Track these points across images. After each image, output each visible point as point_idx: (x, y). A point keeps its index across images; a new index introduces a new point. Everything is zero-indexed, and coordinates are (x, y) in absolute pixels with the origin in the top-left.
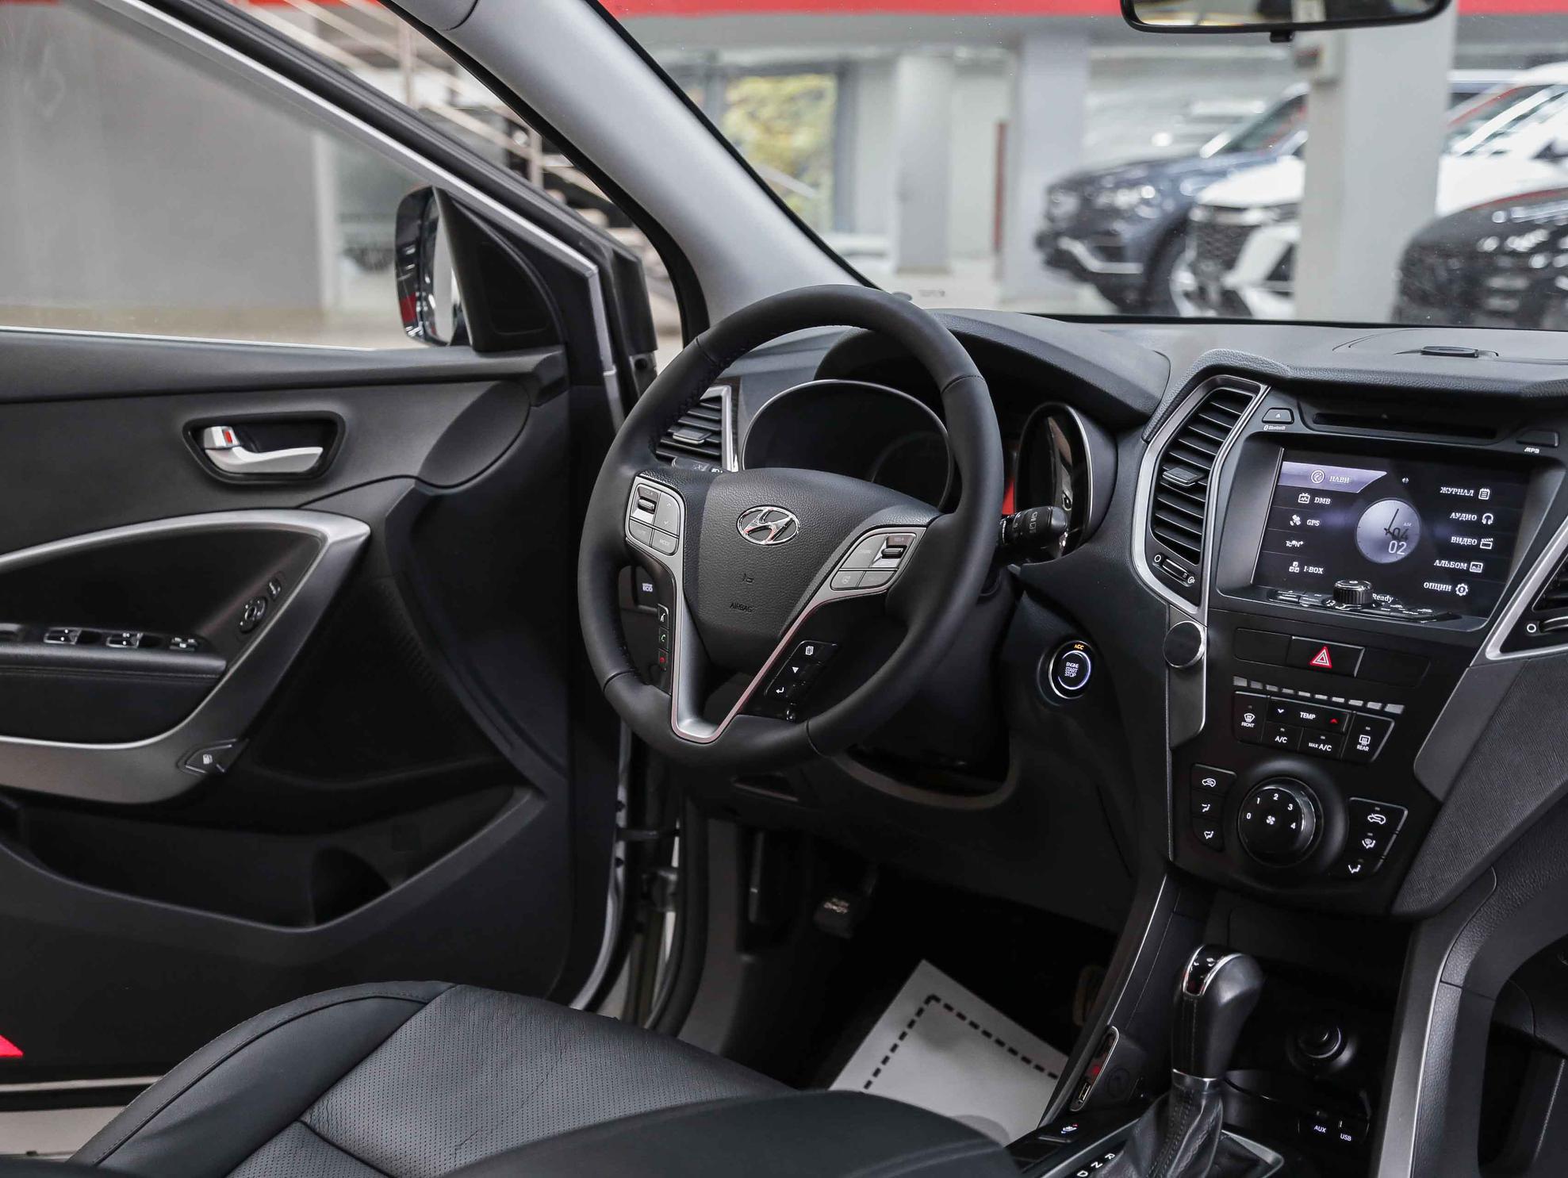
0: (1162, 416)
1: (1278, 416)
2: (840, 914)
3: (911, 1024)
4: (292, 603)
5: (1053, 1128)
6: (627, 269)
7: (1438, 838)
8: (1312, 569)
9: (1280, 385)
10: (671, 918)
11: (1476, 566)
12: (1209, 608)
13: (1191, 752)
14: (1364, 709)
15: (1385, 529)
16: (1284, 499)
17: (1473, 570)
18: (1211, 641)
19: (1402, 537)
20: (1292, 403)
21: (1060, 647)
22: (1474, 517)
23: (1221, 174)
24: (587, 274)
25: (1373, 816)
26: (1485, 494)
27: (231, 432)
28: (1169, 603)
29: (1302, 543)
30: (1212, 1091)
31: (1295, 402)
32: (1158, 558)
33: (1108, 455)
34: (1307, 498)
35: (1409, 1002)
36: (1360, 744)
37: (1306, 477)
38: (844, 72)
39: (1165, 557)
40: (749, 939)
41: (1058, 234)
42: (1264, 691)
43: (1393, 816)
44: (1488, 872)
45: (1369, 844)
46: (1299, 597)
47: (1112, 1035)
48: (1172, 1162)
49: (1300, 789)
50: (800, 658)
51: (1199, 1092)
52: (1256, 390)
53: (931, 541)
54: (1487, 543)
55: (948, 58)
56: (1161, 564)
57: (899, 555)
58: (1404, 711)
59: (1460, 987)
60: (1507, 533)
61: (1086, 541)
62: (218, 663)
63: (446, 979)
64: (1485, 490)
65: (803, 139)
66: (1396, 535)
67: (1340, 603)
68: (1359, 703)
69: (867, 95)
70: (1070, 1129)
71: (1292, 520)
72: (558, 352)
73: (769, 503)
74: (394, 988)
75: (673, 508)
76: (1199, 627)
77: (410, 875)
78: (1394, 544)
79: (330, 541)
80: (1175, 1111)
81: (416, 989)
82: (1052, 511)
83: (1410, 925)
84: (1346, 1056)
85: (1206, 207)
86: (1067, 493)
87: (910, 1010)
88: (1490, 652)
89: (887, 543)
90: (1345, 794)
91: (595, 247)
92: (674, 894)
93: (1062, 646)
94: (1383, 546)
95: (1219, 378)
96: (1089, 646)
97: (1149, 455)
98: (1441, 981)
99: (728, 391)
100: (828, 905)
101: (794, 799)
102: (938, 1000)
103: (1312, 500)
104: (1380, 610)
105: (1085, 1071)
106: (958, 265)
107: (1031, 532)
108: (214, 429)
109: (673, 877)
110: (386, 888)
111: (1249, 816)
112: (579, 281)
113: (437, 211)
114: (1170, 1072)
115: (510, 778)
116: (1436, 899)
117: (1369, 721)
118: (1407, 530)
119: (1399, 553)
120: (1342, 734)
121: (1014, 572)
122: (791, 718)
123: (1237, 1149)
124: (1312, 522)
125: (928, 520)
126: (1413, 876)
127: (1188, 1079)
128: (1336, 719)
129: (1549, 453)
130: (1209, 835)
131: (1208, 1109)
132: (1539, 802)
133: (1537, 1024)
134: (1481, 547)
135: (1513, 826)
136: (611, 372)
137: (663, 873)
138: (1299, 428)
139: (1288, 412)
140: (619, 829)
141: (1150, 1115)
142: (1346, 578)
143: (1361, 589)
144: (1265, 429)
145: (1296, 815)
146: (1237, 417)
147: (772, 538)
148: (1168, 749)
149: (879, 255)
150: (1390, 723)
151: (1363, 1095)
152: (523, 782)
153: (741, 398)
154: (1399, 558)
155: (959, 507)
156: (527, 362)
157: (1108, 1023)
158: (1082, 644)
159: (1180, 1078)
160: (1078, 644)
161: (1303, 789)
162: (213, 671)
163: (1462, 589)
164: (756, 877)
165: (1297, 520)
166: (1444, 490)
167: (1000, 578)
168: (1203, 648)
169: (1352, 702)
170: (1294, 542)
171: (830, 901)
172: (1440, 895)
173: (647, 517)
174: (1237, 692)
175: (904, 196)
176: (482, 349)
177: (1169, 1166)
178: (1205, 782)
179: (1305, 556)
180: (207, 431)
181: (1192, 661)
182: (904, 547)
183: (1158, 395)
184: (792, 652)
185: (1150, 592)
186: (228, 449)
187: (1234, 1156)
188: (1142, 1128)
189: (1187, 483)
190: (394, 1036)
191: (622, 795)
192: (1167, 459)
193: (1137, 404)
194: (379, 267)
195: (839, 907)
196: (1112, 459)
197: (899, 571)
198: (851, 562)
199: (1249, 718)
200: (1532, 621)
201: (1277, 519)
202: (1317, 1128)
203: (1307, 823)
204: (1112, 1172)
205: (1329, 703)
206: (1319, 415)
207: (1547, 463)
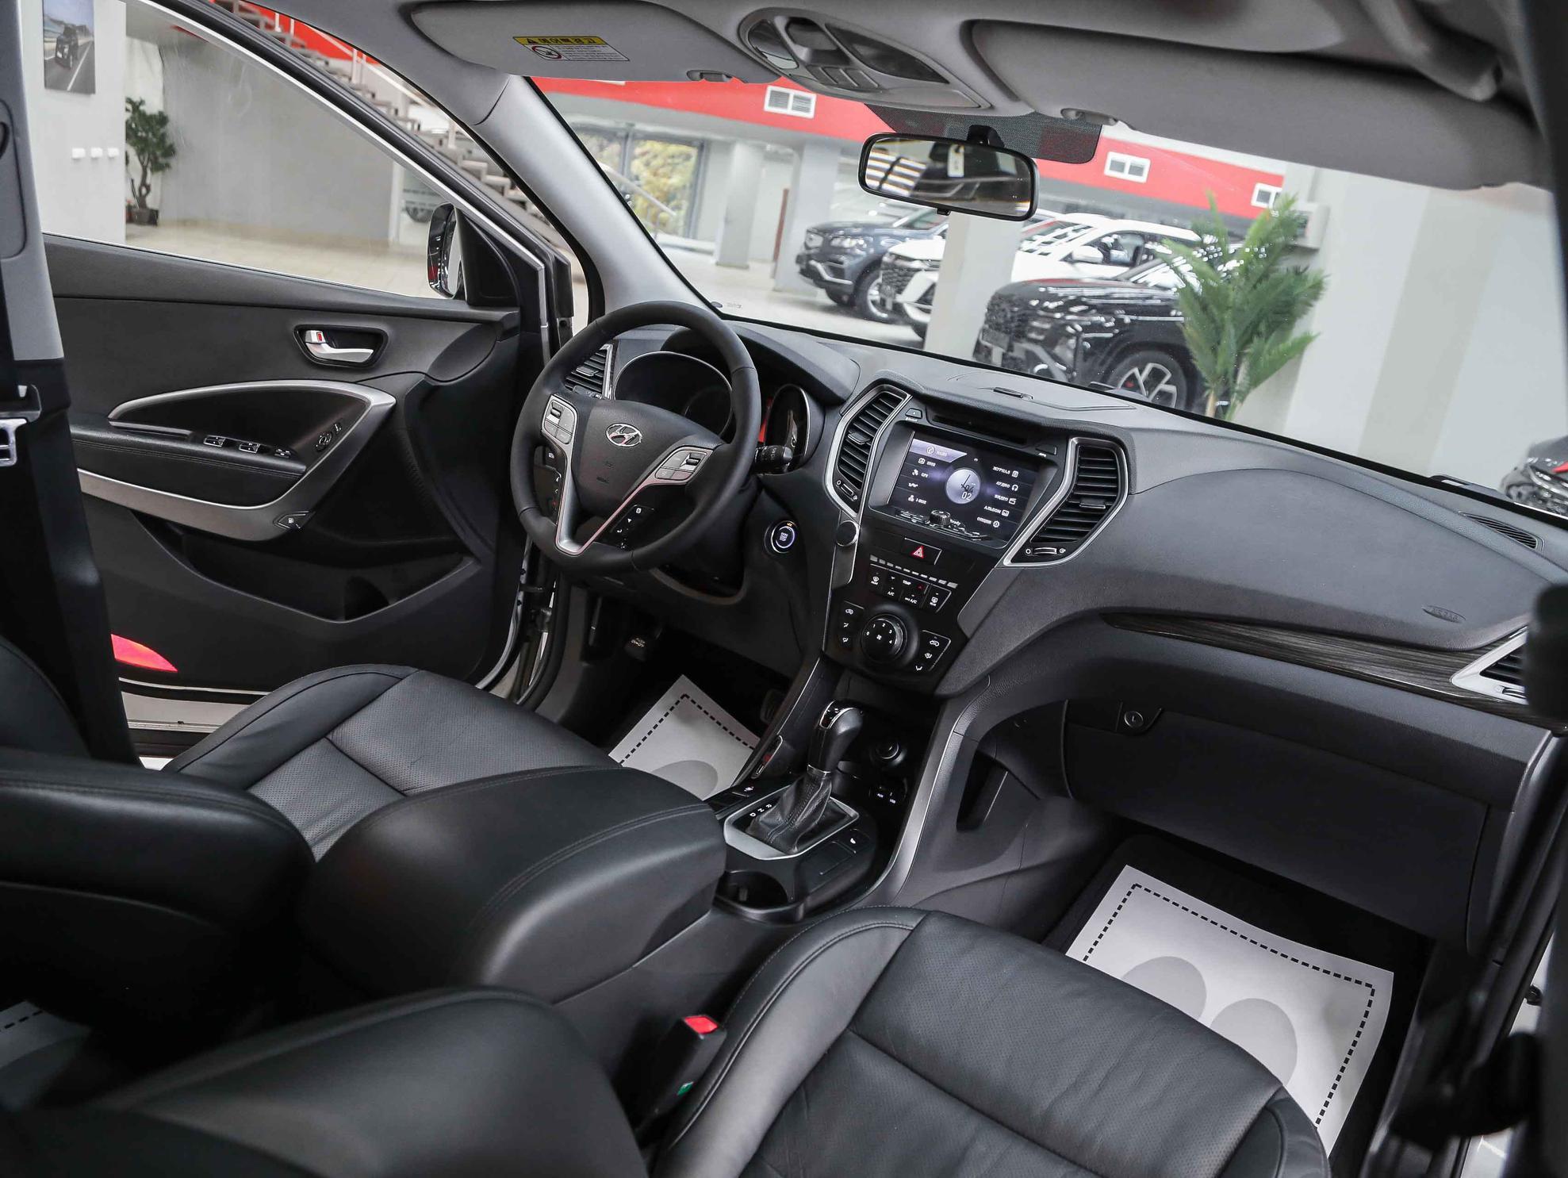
0: (852, 402)
1: (914, 413)
2: (640, 647)
3: (672, 709)
4: (348, 436)
5: (740, 787)
6: (562, 268)
7: (964, 657)
8: (920, 501)
9: (918, 397)
10: (545, 635)
11: (1006, 512)
12: (863, 515)
13: (842, 594)
14: (936, 583)
15: (962, 485)
16: (911, 460)
17: (1003, 514)
18: (861, 534)
19: (970, 491)
20: (922, 407)
22: (1008, 486)
23: (902, 239)
24: (538, 269)
25: (933, 641)
26: (1015, 474)
27: (322, 334)
28: (842, 509)
29: (917, 485)
30: (828, 776)
31: (924, 407)
32: (839, 482)
33: (819, 419)
34: (923, 461)
35: (936, 742)
36: (932, 602)
37: (924, 449)
38: (703, 146)
39: (843, 483)
40: (588, 654)
41: (809, 257)
42: (885, 566)
43: (943, 643)
44: (986, 677)
45: (928, 656)
46: (911, 516)
47: (777, 741)
48: (800, 813)
49: (897, 622)
50: (633, 515)
51: (820, 777)
52: (905, 397)
53: (715, 458)
54: (1013, 501)
55: (762, 148)
56: (840, 486)
57: (695, 464)
58: (957, 587)
59: (963, 735)
60: (1023, 496)
61: (801, 466)
62: (303, 467)
63: (414, 666)
64: (1016, 472)
65: (676, 180)
66: (968, 490)
67: (932, 523)
68: (935, 580)
69: (714, 161)
70: (749, 789)
71: (914, 472)
72: (516, 311)
73: (625, 422)
74: (385, 669)
75: (571, 416)
76: (856, 525)
77: (401, 599)
78: (965, 494)
79: (372, 404)
80: (807, 787)
81: (397, 670)
82: (784, 449)
83: (944, 700)
84: (899, 759)
85: (891, 254)
86: (794, 438)
87: (673, 701)
88: (1005, 561)
89: (690, 456)
90: (920, 629)
91: (545, 254)
92: (548, 623)
93: (780, 523)
94: (959, 494)
95: (885, 386)
96: (795, 525)
97: (842, 423)
98: (954, 731)
99: (611, 348)
100: (634, 641)
102: (688, 697)
103: (926, 462)
104: (953, 530)
105: (761, 756)
106: (752, 265)
107: (771, 458)
108: (312, 331)
109: (549, 613)
110: (387, 604)
111: (868, 633)
112: (534, 272)
113: (455, 218)
114: (807, 766)
115: (462, 550)
116: (959, 689)
117: (939, 590)
118: (973, 487)
119: (967, 499)
120: (924, 595)
121: (760, 478)
122: (624, 547)
123: (836, 808)
124: (923, 475)
125: (715, 446)
126: (948, 675)
127: (815, 771)
128: (921, 587)
129: (1051, 458)
130: (845, 640)
131: (824, 787)
133: (997, 754)
134: (1009, 502)
135: (1002, 655)
136: (545, 326)
137: (543, 611)
138: (924, 422)
139: (920, 412)
140: (521, 585)
141: (793, 785)
142: (938, 509)
143: (944, 517)
144: (906, 420)
145: (893, 636)
146: (892, 410)
147: (625, 443)
148: (830, 590)
149: (710, 253)
150: (949, 592)
151: (905, 781)
152: (469, 553)
153: (618, 352)
154: (967, 502)
155: (735, 438)
156: (498, 315)
157: (778, 734)
158: (791, 523)
159: (811, 770)
160: (789, 523)
161: (899, 622)
162: (298, 471)
163: (996, 524)
164: (595, 621)
165: (916, 472)
166: (995, 468)
168: (856, 537)
169: (931, 578)
170: (913, 484)
171: (635, 639)
172: (960, 687)
173: (555, 420)
174: (871, 564)
175: (727, 221)
176: (472, 304)
177: (799, 815)
178: (848, 611)
179: (918, 493)
180: (308, 332)
181: (849, 544)
182: (699, 460)
183: (851, 390)
184: (629, 511)
185: (832, 502)
186: (320, 344)
187: (834, 811)
188: (788, 792)
189: (860, 443)
190: (382, 696)
191: (525, 566)
192: (851, 427)
193: (839, 393)
194: (422, 221)
195: (639, 643)
196: (821, 422)
197: (695, 473)
198: (668, 463)
199: (876, 579)
200: (1030, 547)
201: (906, 470)
202: (879, 795)
203: (898, 641)
204: (768, 816)
205: (919, 577)
206: (936, 416)
207: (1049, 463)
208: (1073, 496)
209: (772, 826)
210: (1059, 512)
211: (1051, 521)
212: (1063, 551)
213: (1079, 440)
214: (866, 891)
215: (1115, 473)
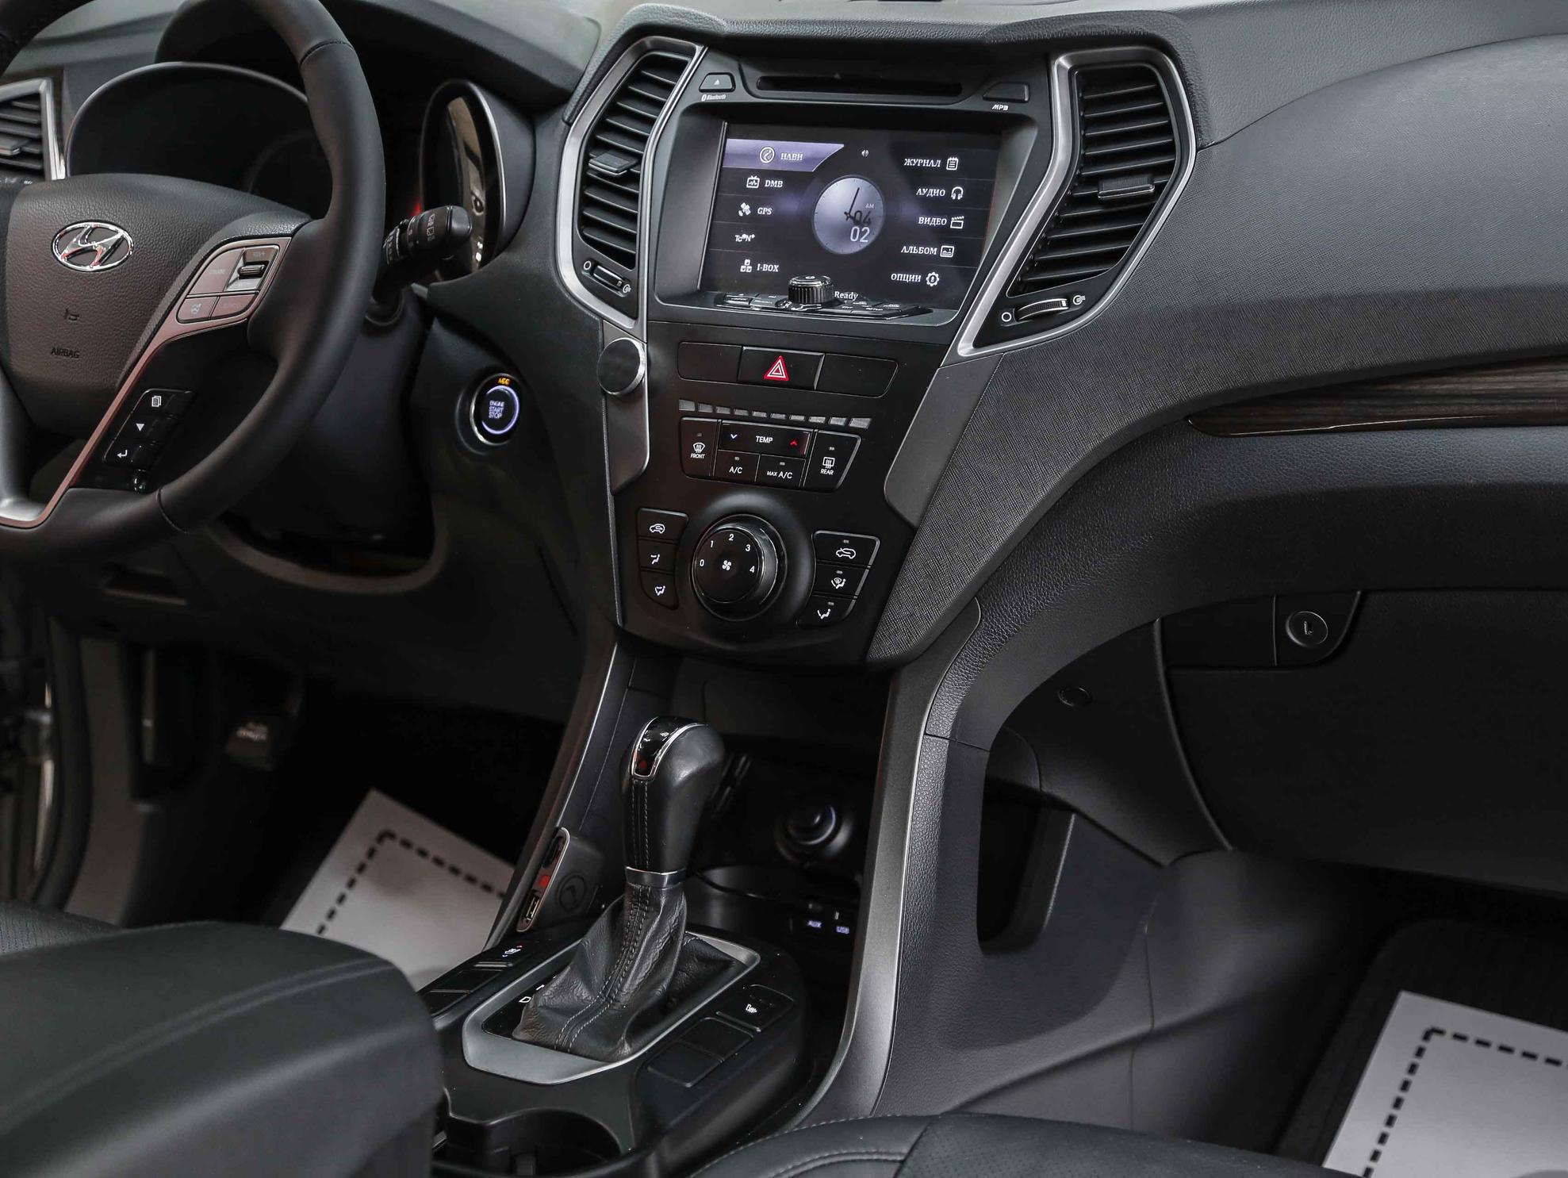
0: (585, 91)
1: (717, 82)
2: (259, 743)
3: (361, 868)
5: (496, 952)
7: (913, 569)
8: (766, 267)
9: (717, 44)
10: (48, 768)
11: (947, 250)
12: (648, 320)
13: (635, 495)
14: (826, 426)
15: (846, 213)
16: (730, 185)
17: (944, 255)
18: (653, 360)
19: (864, 222)
20: (732, 65)
21: (481, 383)
22: (942, 193)
25: (842, 550)
26: (953, 163)
28: (602, 318)
29: (753, 236)
30: (670, 887)
31: (734, 64)
32: (587, 266)
33: (523, 143)
34: (756, 181)
36: (824, 467)
37: (754, 156)
39: (596, 264)
40: (146, 784)
42: (714, 415)
43: (864, 548)
44: (971, 603)
45: (839, 583)
46: (750, 301)
47: (562, 838)
48: (628, 973)
49: (760, 527)
50: (146, 411)
51: (657, 889)
52: (691, 53)
53: (298, 254)
54: (958, 222)
56: (592, 272)
57: (259, 274)
58: (871, 425)
59: (947, 739)
60: (978, 207)
61: (502, 250)
64: (953, 159)
66: (858, 219)
67: (796, 303)
68: (820, 420)
70: (513, 951)
71: (741, 209)
73: (92, 218)
76: (638, 345)
78: (856, 231)
80: (632, 915)
82: (451, 212)
83: (887, 674)
84: (841, 838)
86: (477, 193)
87: (359, 852)
88: (961, 349)
89: (244, 259)
90: (810, 528)
92: (50, 740)
93: (485, 381)
94: (844, 234)
95: (648, 41)
96: (517, 381)
97: (573, 139)
98: (925, 734)
99: (48, 86)
100: (242, 733)
101: (181, 602)
102: (392, 836)
103: (762, 183)
104: (841, 309)
105: (532, 884)
107: (429, 239)
109: (46, 719)
111: (703, 564)
114: (623, 869)
116: (916, 641)
117: (833, 440)
118: (869, 212)
119: (862, 240)
120: (803, 457)
121: (419, 293)
122: (141, 487)
123: (708, 951)
124: (763, 211)
125: (293, 228)
126: (888, 615)
127: (647, 876)
128: (796, 441)
129: (1019, 109)
130: (660, 591)
131: (669, 909)
132: (1021, 519)
133: (1043, 778)
134: (951, 227)
135: (995, 547)
137: (32, 715)
138: (741, 96)
139: (728, 77)
141: (602, 922)
142: (802, 273)
143: (818, 284)
144: (703, 100)
145: (755, 557)
146: (670, 88)
147: (100, 261)
148: (609, 493)
150: (855, 440)
153: (66, 93)
154: (863, 247)
155: (329, 212)
157: (558, 825)
158: (507, 378)
159: (637, 878)
160: (502, 377)
161: (765, 527)
163: (933, 278)
164: (149, 706)
165: (746, 208)
166: (908, 162)
167: (403, 301)
168: (642, 369)
169: (813, 420)
170: (744, 236)
171: (244, 725)
172: (919, 636)
174: (685, 419)
177: (626, 978)
178: (653, 529)
179: (758, 252)
181: (630, 386)
182: (266, 263)
183: (581, 66)
184: (134, 405)
185: (582, 309)
187: (705, 960)
188: (595, 940)
189: (617, 172)
192: (593, 145)
193: (555, 78)
195: (254, 733)
196: (528, 150)
197: (261, 294)
198: (202, 285)
199: (699, 447)
200: (1008, 308)
201: (723, 207)
202: (811, 923)
203: (767, 568)
204: (557, 993)
205: (787, 422)
206: (763, 78)
207: (1017, 122)
208: (1081, 181)
209: (565, 1012)
210: (1056, 221)
211: (1045, 242)
212: (1080, 299)
213: (1070, 59)
214: (796, 1110)
215: (1162, 111)
